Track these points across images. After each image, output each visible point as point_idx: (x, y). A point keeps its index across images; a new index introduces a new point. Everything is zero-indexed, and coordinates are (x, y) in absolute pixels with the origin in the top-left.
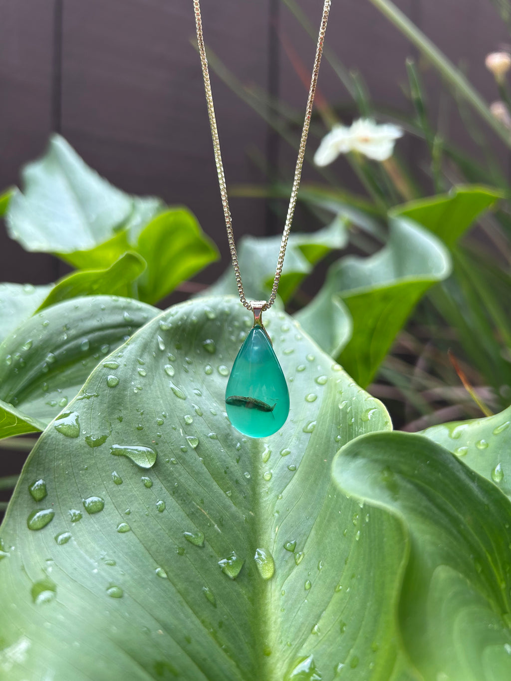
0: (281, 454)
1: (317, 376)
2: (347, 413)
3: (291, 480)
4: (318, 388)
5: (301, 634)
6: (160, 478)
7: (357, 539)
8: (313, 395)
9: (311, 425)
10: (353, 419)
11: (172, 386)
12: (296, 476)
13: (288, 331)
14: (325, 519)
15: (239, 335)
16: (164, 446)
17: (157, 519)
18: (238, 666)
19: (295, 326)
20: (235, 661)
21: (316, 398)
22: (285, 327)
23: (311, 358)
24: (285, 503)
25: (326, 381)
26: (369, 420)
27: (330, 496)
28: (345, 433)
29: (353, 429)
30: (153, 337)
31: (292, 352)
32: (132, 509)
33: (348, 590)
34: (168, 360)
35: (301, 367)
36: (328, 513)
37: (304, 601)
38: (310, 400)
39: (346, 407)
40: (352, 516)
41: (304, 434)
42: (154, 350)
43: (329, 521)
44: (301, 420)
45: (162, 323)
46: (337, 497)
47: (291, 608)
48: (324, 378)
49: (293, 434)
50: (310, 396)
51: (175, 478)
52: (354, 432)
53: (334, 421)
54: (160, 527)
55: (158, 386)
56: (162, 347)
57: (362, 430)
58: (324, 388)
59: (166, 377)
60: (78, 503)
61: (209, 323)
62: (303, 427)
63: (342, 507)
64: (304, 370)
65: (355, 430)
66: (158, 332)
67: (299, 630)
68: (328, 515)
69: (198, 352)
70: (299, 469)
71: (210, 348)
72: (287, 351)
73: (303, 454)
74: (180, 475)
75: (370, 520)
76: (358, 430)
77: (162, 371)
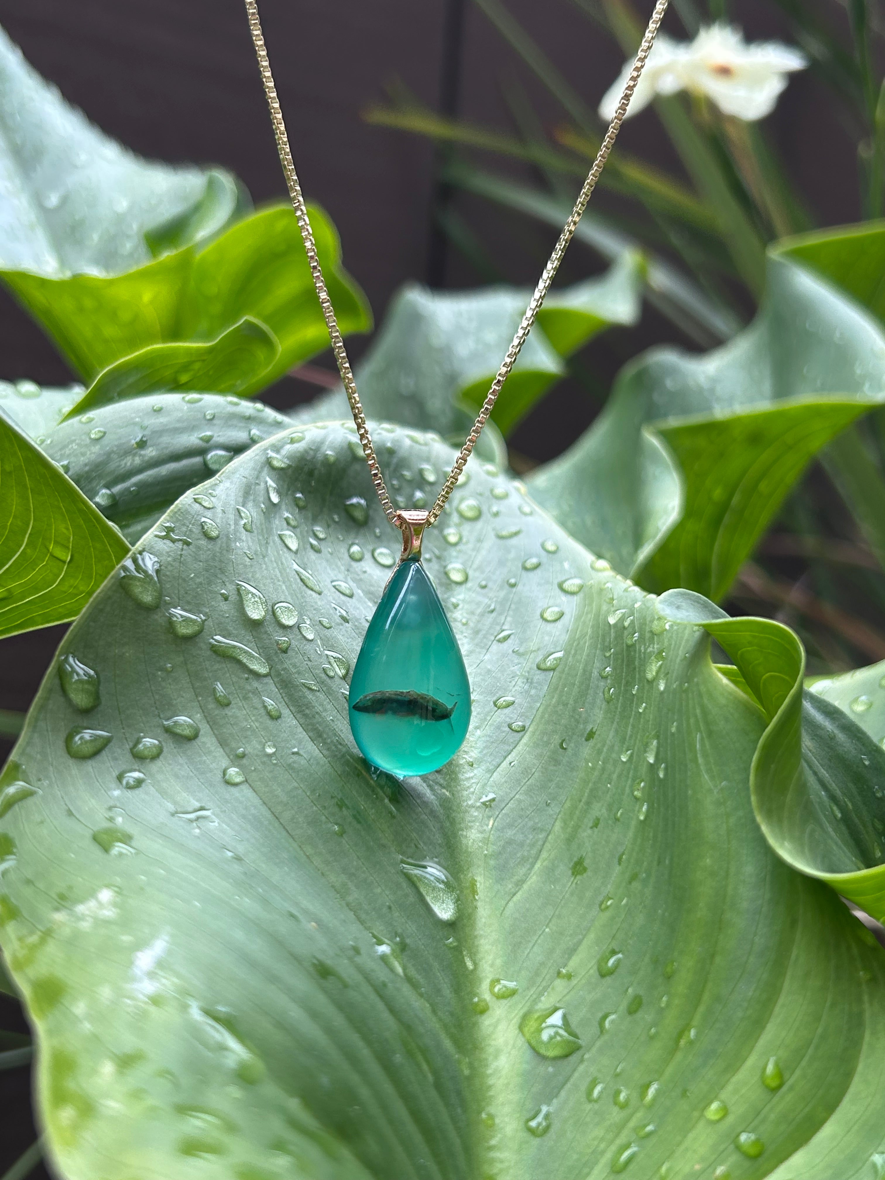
0: (495, 705)
1: (564, 579)
2: (624, 628)
3: (515, 747)
4: (564, 598)
5: (539, 979)
6: (291, 708)
7: (642, 818)
8: (556, 609)
9: (551, 657)
10: (636, 634)
11: (295, 566)
12: (525, 740)
13: (506, 496)
14: (580, 801)
15: (412, 495)
16: (296, 658)
17: (291, 772)
18: (434, 1012)
19: (518, 490)
20: (431, 1005)
21: (562, 615)
22: (499, 491)
23: (551, 547)
24: (506, 782)
25: (581, 587)
26: (666, 630)
27: (590, 764)
28: (620, 661)
29: (635, 651)
30: (257, 478)
31: (516, 534)
32: (249, 750)
33: (624, 901)
34: (285, 523)
35: (534, 561)
36: (587, 791)
37: (544, 930)
38: (549, 618)
39: (622, 619)
40: (631, 786)
41: (539, 672)
42: (262, 499)
43: (588, 803)
44: (534, 651)
45: (271, 454)
46: (603, 763)
47: (520, 943)
48: (577, 581)
49: (518, 673)
50: (550, 610)
51: (317, 713)
52: (637, 655)
53: (599, 646)
54: (296, 784)
55: (275, 562)
56: (275, 499)
57: (653, 648)
58: (576, 599)
59: (285, 550)
60: (154, 726)
61: (357, 467)
62: (537, 660)
63: (615, 776)
64: (537, 566)
65: (640, 651)
66: (266, 470)
67: (537, 974)
68: (586, 794)
69: (336, 518)
70: (530, 729)
71: (359, 515)
72: (504, 533)
73: (539, 705)
74: (325, 710)
75: (666, 774)
76: (646, 650)
77: (277, 539)
